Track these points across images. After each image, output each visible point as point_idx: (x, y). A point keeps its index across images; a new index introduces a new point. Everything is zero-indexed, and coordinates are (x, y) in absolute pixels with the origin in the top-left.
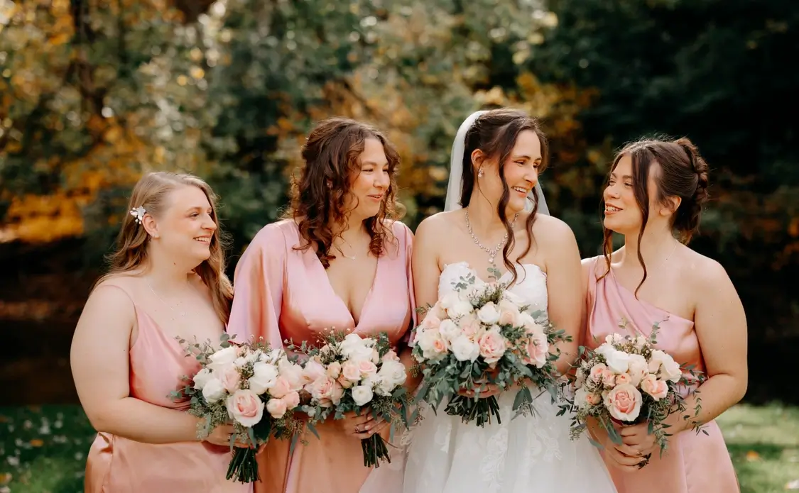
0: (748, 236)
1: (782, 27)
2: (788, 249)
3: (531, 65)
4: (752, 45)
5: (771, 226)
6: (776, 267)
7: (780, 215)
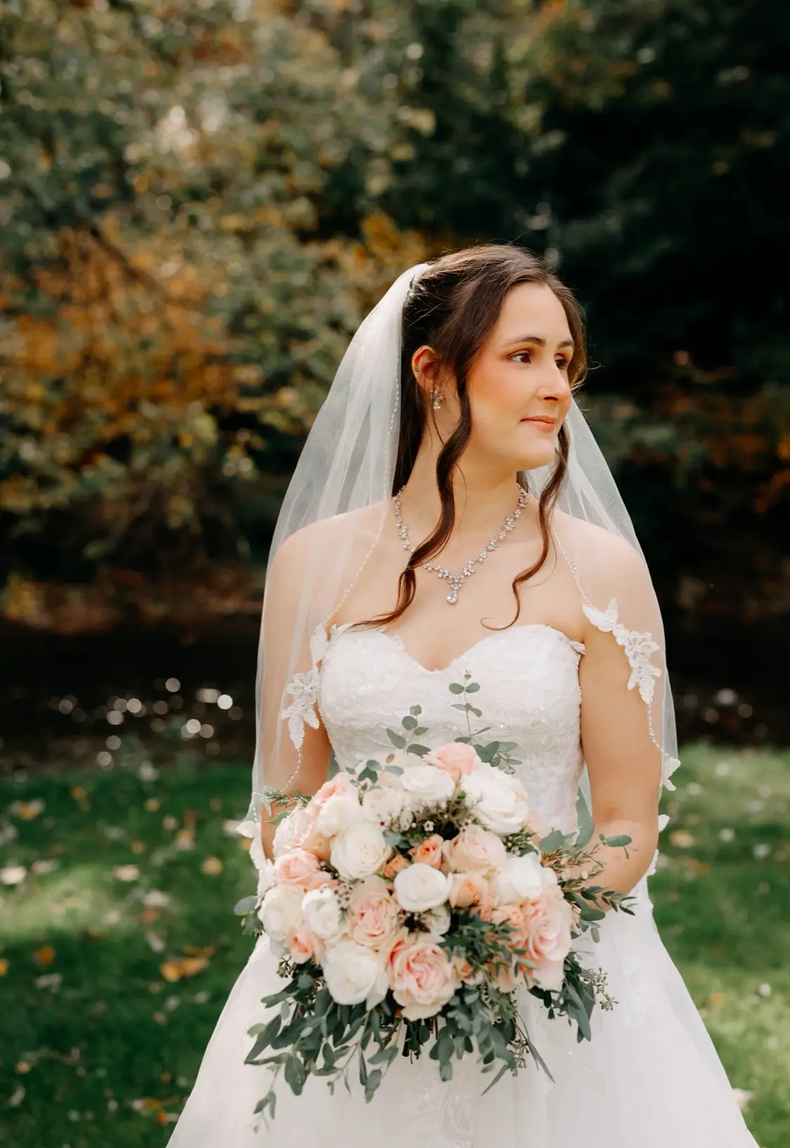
0: (719, 460)
1: (765, 140)
2: (780, 480)
3: (385, 201)
4: (721, 167)
5: (749, 445)
6: (761, 506)
7: (765, 429)
